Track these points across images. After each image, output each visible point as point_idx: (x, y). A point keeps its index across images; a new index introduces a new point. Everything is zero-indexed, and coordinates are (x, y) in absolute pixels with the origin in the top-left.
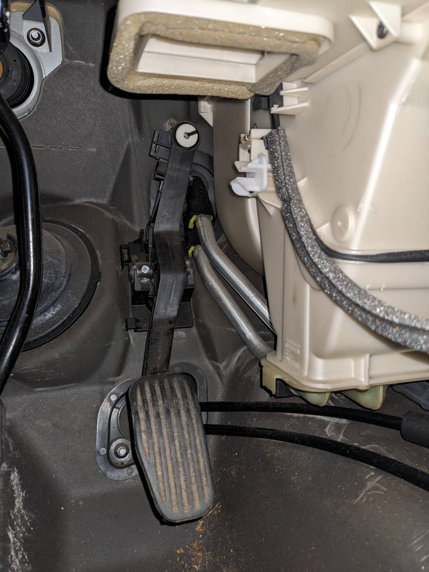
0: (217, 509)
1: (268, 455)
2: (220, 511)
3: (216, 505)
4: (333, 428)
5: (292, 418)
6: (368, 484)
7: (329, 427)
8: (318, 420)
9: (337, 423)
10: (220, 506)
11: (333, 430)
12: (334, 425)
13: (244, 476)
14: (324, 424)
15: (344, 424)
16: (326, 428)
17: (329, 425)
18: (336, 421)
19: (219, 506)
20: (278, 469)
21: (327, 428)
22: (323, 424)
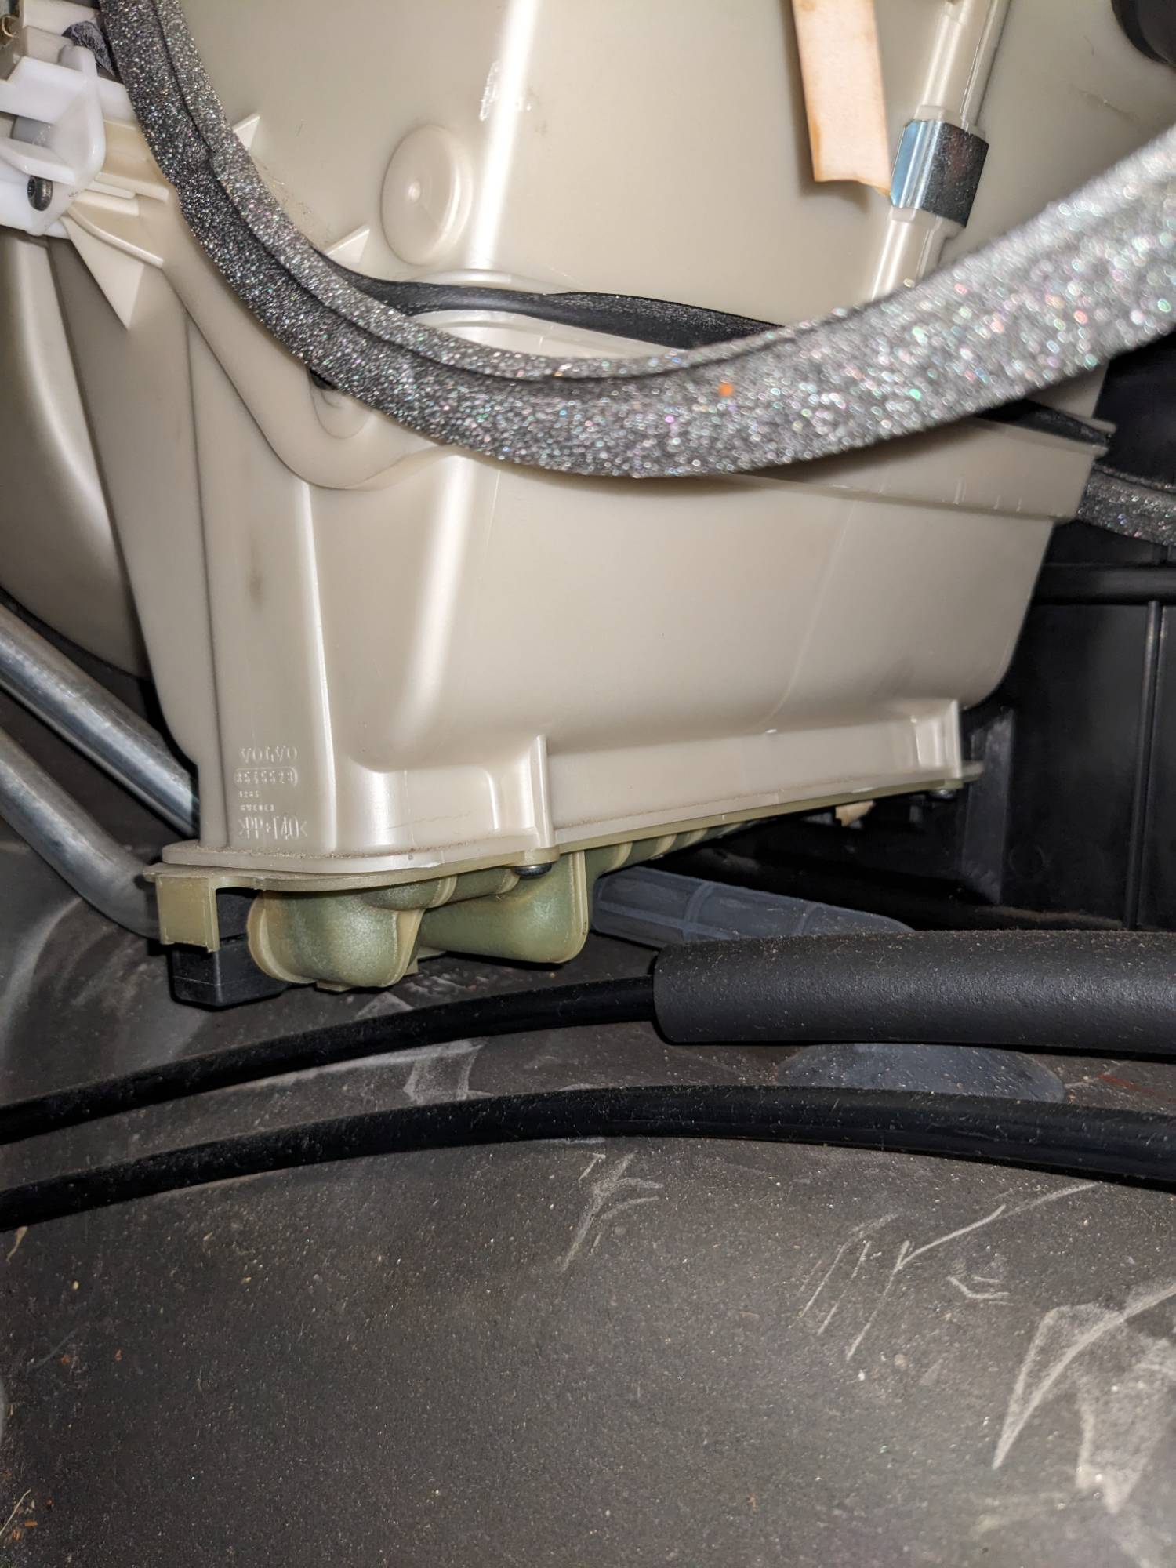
0: (23, 1518)
1: (206, 1238)
2: (35, 1524)
3: (16, 1508)
4: (429, 1077)
5: (278, 1092)
6: (596, 1191)
7: (417, 1077)
8: (371, 1072)
9: (440, 1060)
10: (33, 1506)
11: (431, 1081)
12: (430, 1066)
13: (119, 1353)
14: (399, 1075)
15: (466, 1056)
16: (404, 1085)
17: (414, 1072)
18: (435, 1055)
19: (25, 1505)
20: (253, 1273)
21: (409, 1082)
22: (393, 1077)
